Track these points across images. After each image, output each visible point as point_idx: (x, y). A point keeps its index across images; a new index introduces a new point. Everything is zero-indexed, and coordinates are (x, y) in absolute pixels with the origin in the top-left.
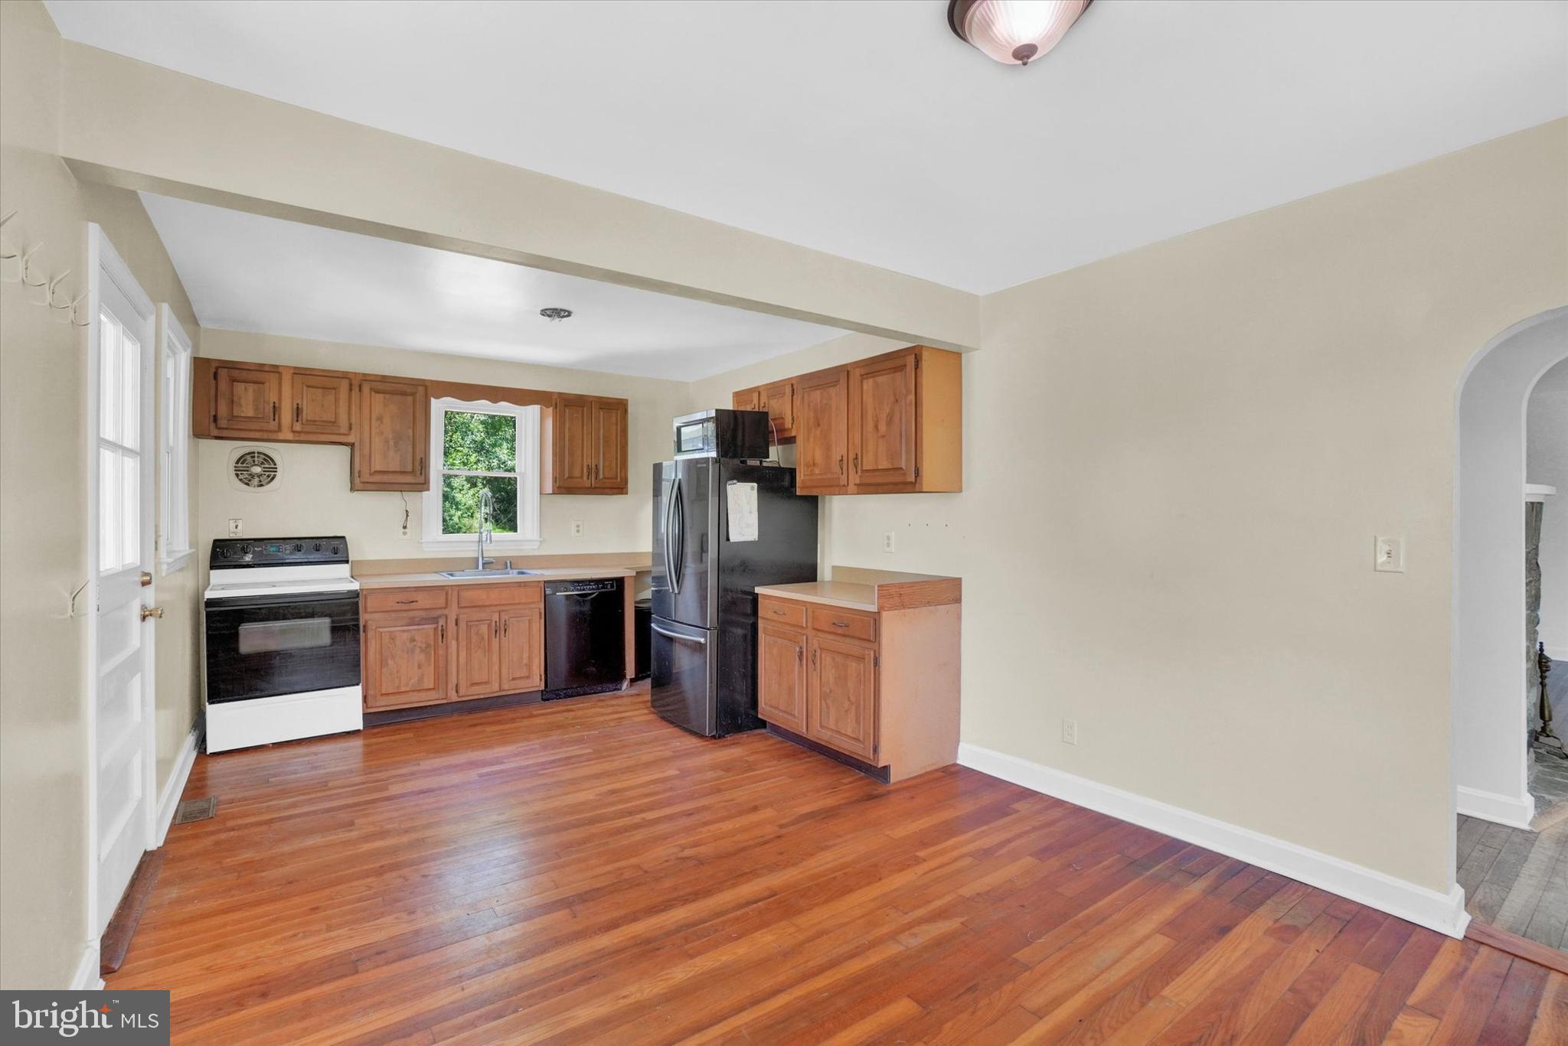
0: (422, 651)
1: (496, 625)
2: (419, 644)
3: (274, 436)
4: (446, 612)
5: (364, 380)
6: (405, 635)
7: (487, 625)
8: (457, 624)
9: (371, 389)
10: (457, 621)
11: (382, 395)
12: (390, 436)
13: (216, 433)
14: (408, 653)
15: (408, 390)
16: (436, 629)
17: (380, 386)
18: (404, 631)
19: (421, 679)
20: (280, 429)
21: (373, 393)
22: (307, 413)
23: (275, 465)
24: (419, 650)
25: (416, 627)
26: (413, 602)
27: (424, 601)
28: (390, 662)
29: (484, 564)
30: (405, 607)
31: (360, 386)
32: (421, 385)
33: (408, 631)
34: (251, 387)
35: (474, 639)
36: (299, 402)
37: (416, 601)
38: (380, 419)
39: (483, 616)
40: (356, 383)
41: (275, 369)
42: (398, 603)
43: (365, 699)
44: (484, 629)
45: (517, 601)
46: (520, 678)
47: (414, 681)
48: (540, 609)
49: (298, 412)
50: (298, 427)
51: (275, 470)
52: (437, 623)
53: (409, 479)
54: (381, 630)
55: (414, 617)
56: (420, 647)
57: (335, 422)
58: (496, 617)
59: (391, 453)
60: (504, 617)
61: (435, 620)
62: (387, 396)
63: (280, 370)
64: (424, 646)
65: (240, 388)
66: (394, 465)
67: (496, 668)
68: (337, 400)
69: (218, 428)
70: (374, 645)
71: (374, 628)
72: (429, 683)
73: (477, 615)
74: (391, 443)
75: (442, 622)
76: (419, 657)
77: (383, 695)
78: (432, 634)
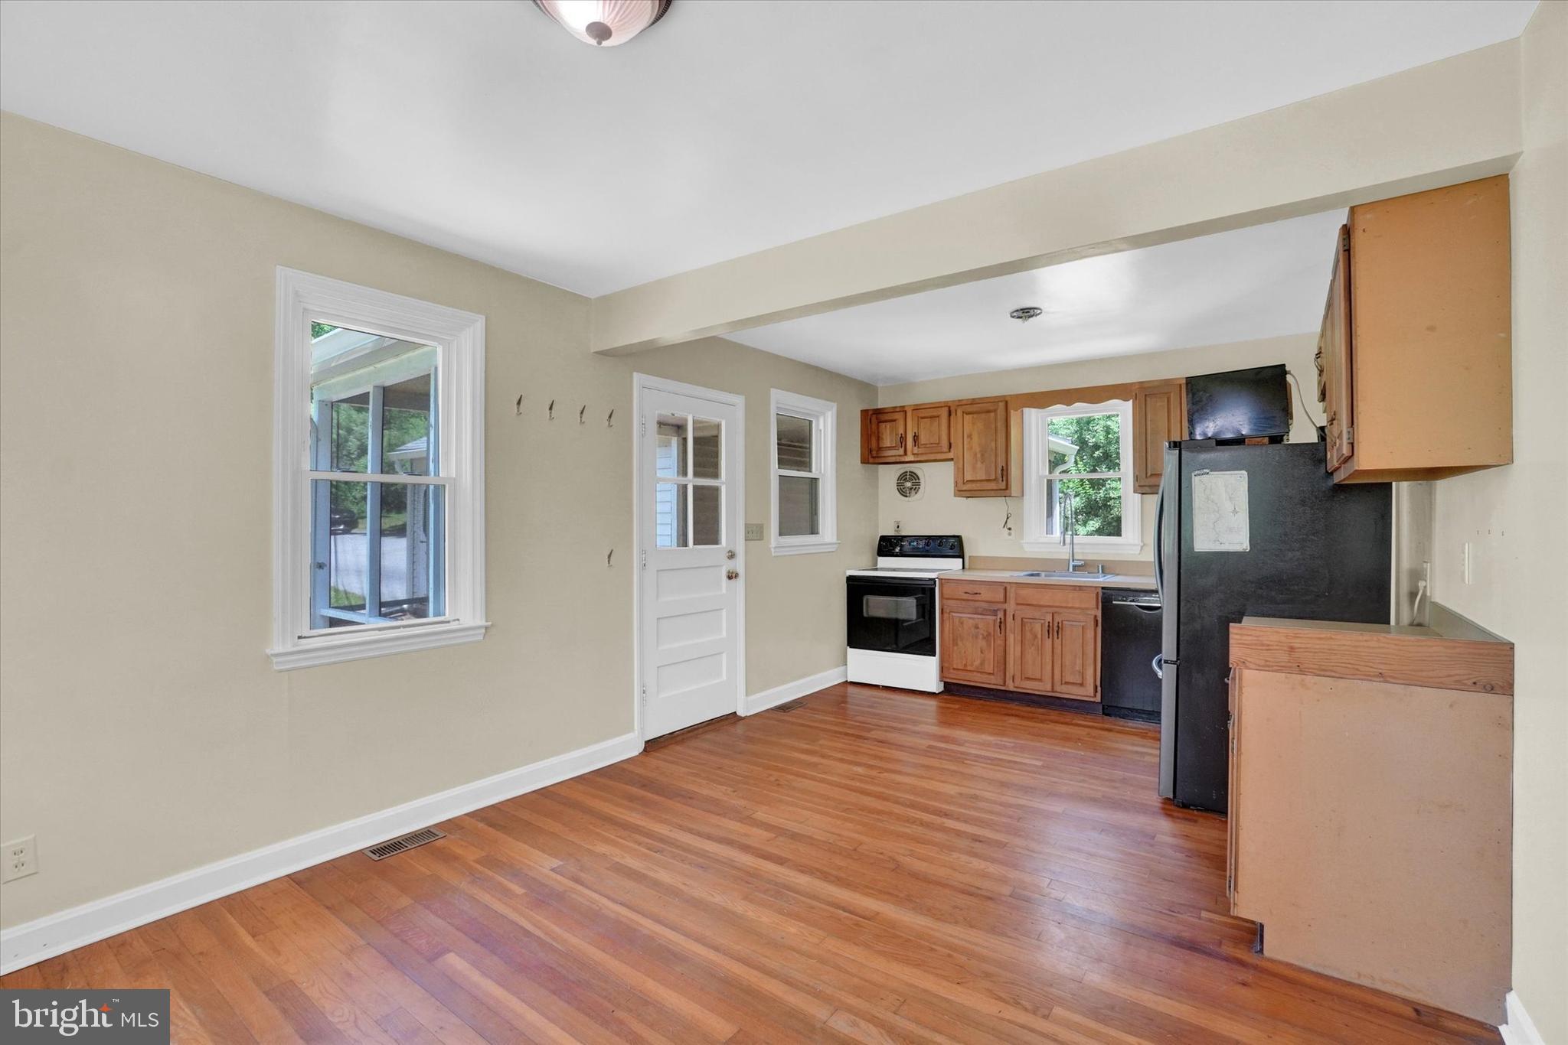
0: (984, 638)
1: (1049, 626)
2: (982, 632)
3: (903, 459)
4: (1005, 606)
5: (958, 406)
6: (971, 621)
7: (1040, 625)
8: (1014, 619)
9: (963, 412)
10: (1014, 615)
11: (971, 416)
12: (978, 450)
13: (871, 460)
14: (972, 637)
15: (990, 407)
16: (995, 621)
17: (969, 408)
18: (970, 618)
19: (982, 663)
20: (905, 453)
21: (965, 415)
22: (923, 440)
23: (919, 479)
24: (981, 636)
25: (979, 616)
26: (976, 594)
27: (986, 594)
28: (960, 643)
29: (1074, 567)
30: (970, 597)
31: (956, 411)
32: (1001, 401)
33: (973, 619)
34: (888, 425)
35: (1028, 635)
36: (916, 431)
37: (980, 594)
38: (970, 436)
39: (1037, 615)
40: (952, 409)
41: (903, 410)
42: (966, 593)
43: (942, 669)
44: (1038, 627)
45: (1070, 605)
46: (1073, 684)
47: (977, 663)
48: (1096, 616)
49: (916, 438)
50: (916, 450)
51: (919, 484)
52: (996, 615)
53: (993, 486)
54: (954, 614)
55: (978, 607)
56: (983, 635)
57: (938, 444)
58: (1049, 618)
59: (979, 464)
60: (1058, 619)
61: (995, 612)
62: (975, 416)
63: (906, 409)
64: (985, 634)
65: (883, 425)
66: (981, 475)
67: (1049, 667)
68: (939, 425)
69: (873, 457)
70: (948, 626)
71: (948, 611)
72: (989, 668)
73: (1029, 613)
74: (979, 455)
75: (1000, 615)
76: (982, 643)
77: (954, 669)
78: (991, 623)
